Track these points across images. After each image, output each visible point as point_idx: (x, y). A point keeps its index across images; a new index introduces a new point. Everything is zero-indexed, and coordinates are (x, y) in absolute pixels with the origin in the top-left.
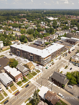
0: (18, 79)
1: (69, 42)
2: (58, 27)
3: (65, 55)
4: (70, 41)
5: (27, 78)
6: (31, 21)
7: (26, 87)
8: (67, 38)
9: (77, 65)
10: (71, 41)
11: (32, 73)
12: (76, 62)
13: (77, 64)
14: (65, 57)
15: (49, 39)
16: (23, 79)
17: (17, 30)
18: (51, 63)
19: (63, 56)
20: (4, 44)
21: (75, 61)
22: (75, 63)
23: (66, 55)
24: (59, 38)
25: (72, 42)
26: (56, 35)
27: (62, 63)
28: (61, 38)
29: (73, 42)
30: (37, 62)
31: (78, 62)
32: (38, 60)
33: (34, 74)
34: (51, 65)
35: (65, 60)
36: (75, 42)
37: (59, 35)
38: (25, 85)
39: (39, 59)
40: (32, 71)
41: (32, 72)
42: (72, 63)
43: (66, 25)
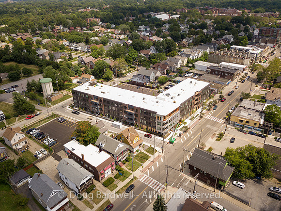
0: (105, 172)
1: (216, 73)
2: (183, 37)
3: (213, 107)
4: (219, 72)
5: (126, 169)
6: (113, 26)
7: (127, 191)
8: (212, 64)
9: (245, 129)
10: (222, 72)
11: (136, 156)
12: (244, 123)
13: (246, 127)
14: (212, 111)
15: (168, 67)
16: (115, 172)
17: (79, 49)
18: (181, 130)
19: (209, 110)
20: (54, 85)
21: (241, 121)
22: (241, 126)
23: (215, 107)
24: (190, 65)
25: (224, 74)
26: (182, 58)
27: (208, 126)
28: (196, 63)
29: (226, 74)
30: (145, 127)
31: (248, 122)
32: (147, 122)
33: (143, 158)
34: (182, 132)
35: (214, 119)
36: (233, 74)
37: (191, 57)
38: (125, 186)
39: (149, 118)
40: (137, 151)
41: (136, 153)
42: (234, 126)
43: (202, 32)
